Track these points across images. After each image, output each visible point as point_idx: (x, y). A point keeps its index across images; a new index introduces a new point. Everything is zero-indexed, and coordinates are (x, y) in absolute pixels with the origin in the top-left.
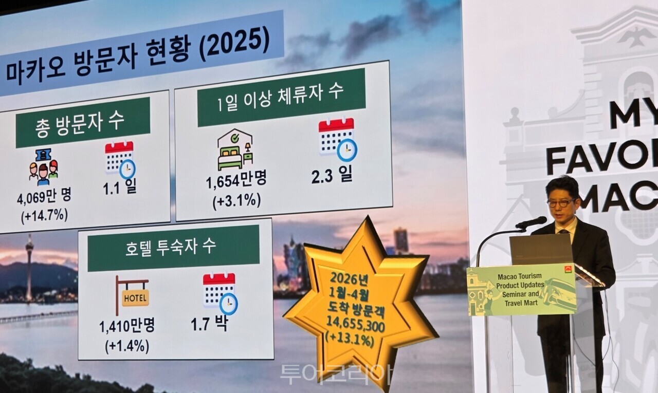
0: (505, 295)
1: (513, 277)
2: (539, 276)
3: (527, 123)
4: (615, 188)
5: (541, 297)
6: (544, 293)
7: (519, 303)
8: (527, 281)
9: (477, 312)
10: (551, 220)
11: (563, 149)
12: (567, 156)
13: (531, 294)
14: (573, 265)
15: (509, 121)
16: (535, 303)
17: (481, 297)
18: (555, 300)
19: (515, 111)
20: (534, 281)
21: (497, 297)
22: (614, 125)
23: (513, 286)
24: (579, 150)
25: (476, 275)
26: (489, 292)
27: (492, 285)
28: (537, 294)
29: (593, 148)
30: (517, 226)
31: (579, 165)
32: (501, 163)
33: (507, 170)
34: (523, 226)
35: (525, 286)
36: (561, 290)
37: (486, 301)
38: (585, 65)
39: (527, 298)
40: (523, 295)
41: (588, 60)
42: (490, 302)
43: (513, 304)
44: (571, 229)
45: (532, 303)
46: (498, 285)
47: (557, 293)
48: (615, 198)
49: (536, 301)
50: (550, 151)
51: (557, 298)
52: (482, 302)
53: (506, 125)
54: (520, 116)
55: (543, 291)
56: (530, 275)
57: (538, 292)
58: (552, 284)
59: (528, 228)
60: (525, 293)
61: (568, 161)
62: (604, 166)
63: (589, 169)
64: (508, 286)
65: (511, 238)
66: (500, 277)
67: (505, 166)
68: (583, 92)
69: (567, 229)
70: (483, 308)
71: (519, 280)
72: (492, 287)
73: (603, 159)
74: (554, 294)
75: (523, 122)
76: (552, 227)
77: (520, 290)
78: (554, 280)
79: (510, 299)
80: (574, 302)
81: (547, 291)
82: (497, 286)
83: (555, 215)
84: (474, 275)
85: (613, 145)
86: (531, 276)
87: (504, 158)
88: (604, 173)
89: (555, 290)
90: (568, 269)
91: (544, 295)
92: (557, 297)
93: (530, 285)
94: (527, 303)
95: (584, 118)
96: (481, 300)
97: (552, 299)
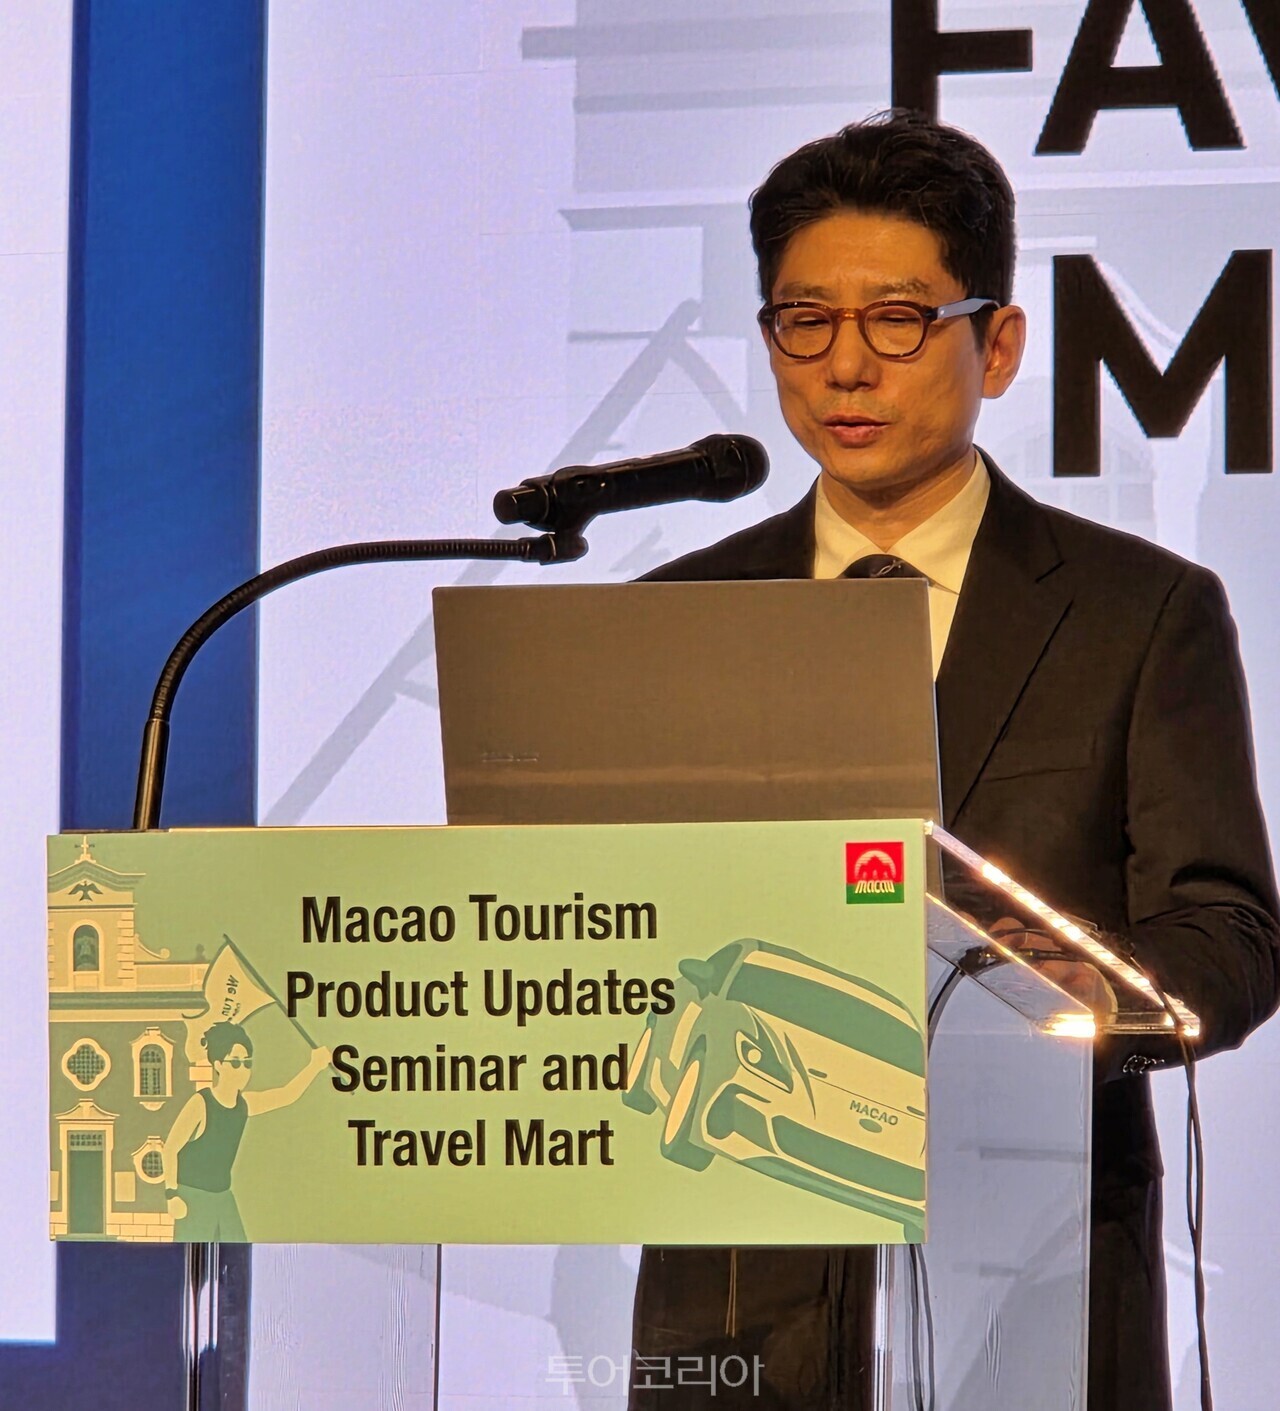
0: (351, 1072)
1: (425, 924)
2: (639, 918)
5: (644, 1103)
7: (461, 1147)
9: (117, 1208)
13: (560, 1073)
14: (913, 831)
16: (594, 1145)
17: (152, 1084)
18: (751, 1124)
21: (288, 1089)
23: (419, 1001)
25: (126, 897)
26: (219, 1041)
27: (244, 981)
28: (610, 1070)
30: (508, 506)
34: (558, 508)
35: (519, 999)
37: (191, 1120)
39: (528, 1101)
40: (501, 1073)
42: (226, 1123)
43: (414, 1148)
45: (569, 1149)
46: (298, 987)
49: (604, 1132)
51: (769, 1113)
52: (162, 1124)
55: (658, 1049)
56: (560, 911)
57: (622, 1059)
60: (515, 1062)
64: (382, 997)
69: (911, 548)
70: (169, 1178)
71: (471, 953)
74: (748, 1079)
77: (479, 1034)
78: (756, 958)
79: (394, 1109)
80: (907, 1145)
82: (293, 995)
84: (108, 896)
86: (569, 919)
89: (763, 1043)
90: (875, 870)
91: (672, 1080)
92: (774, 1102)
93: (562, 996)
94: (525, 1141)
96: (153, 1107)
97: (729, 1115)
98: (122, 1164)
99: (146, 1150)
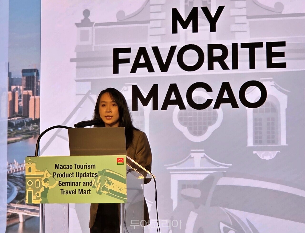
0: (61, 184)
2: (93, 166)
3: (97, 25)
4: (173, 88)
5: (94, 187)
6: (97, 183)
7: (73, 192)
8: (82, 171)
9: (34, 200)
11: (128, 50)
12: (132, 56)
13: (85, 184)
15: (80, 22)
16: (89, 192)
17: (38, 185)
18: (107, 190)
19: (86, 13)
20: (88, 171)
21: (53, 186)
22: (175, 30)
23: (69, 176)
24: (142, 51)
25: (35, 164)
26: (46, 180)
27: (48, 173)
29: (156, 50)
31: (142, 65)
32: (72, 60)
33: (77, 67)
37: (42, 189)
39: (81, 187)
42: (46, 190)
43: (68, 192)
45: (86, 192)
47: (109, 183)
48: (173, 97)
49: (90, 191)
50: (117, 51)
51: (109, 188)
53: (78, 25)
54: (91, 18)
55: (96, 181)
56: (84, 166)
57: (92, 182)
58: (105, 175)
60: (80, 183)
61: (132, 61)
63: (151, 70)
64: (64, 175)
67: (74, 64)
70: (40, 196)
71: (74, 170)
72: (49, 176)
74: (106, 184)
75: (93, 23)
77: (75, 179)
78: (107, 171)
79: (66, 188)
80: (124, 192)
81: (100, 181)
82: (54, 175)
84: (32, 164)
85: (173, 48)
87: (75, 56)
88: (164, 73)
89: (108, 180)
90: (120, 161)
91: (97, 185)
93: (85, 175)
94: (81, 192)
95: (148, 22)
96: (38, 188)
97: (104, 189)
98: (34, 195)
99: (37, 193)
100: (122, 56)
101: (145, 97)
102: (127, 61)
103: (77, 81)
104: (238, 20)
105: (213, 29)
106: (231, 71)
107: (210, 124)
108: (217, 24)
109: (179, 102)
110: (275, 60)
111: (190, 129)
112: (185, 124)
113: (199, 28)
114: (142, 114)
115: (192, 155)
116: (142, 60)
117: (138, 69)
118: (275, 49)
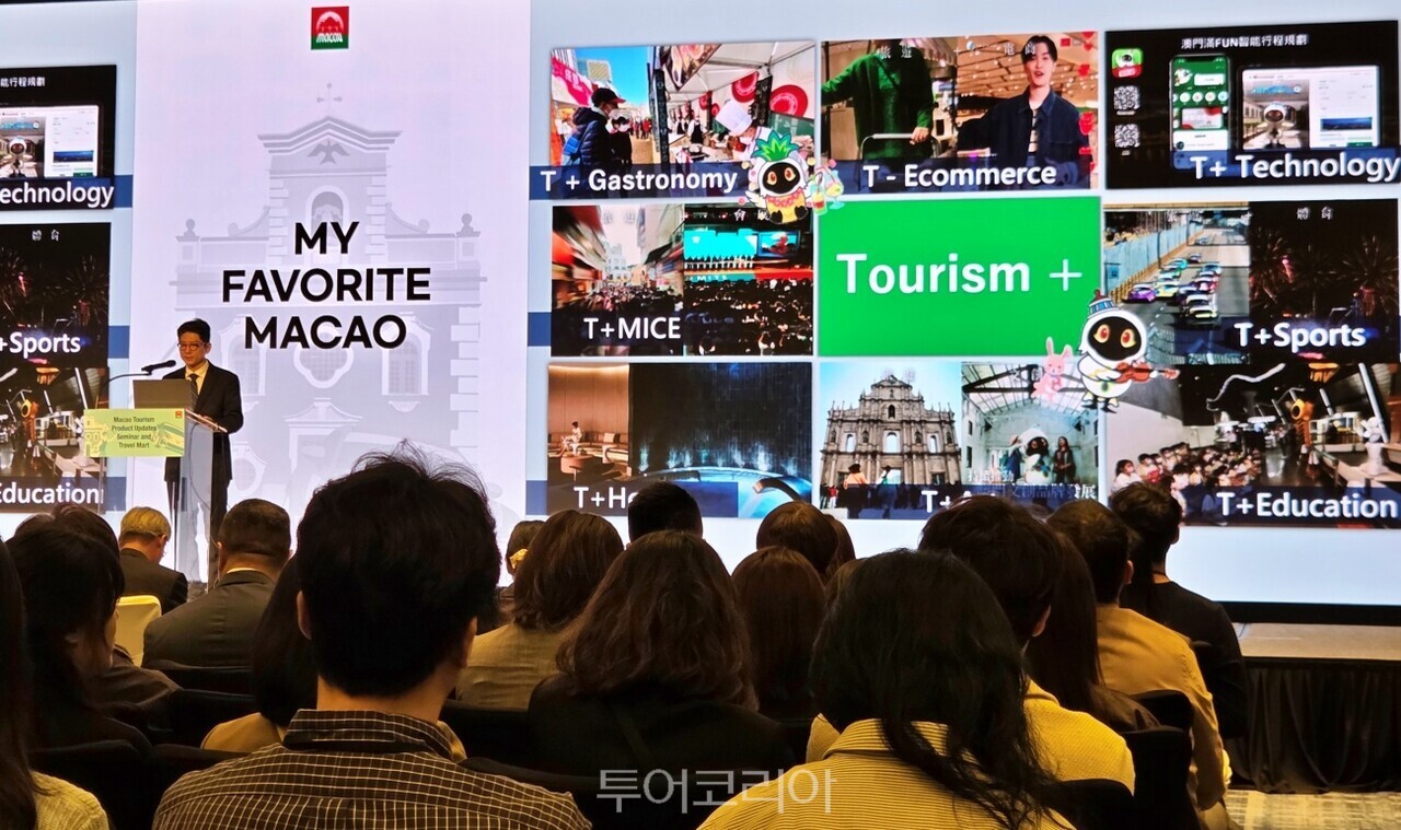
0: (119, 437)
1: (127, 420)
2: (153, 419)
3: (203, 239)
4: (295, 322)
5: (152, 440)
6: (155, 437)
7: (131, 446)
8: (141, 424)
10: (180, 364)
11: (241, 273)
12: (246, 281)
13: (143, 437)
14: (182, 410)
15: (182, 234)
17: (96, 438)
19: (191, 224)
20: (147, 424)
21: (112, 439)
22: (299, 250)
23: (127, 429)
24: (259, 275)
26: (104, 434)
27: (107, 427)
28: (149, 437)
29: (275, 274)
30: (143, 369)
31: (258, 293)
32: (172, 283)
33: (179, 292)
34: (149, 369)
35: (138, 428)
36: (172, 434)
37: (101, 443)
38: (271, 178)
39: (140, 440)
40: (136, 437)
41: (275, 173)
42: (105, 443)
43: (126, 446)
44: (202, 373)
45: (144, 446)
46: (113, 427)
47: (168, 436)
48: (295, 333)
50: (228, 274)
52: (97, 443)
53: (179, 239)
54: (197, 231)
58: (163, 428)
59: (155, 372)
61: (246, 287)
62: (285, 296)
63: (269, 298)
64: (123, 428)
65: (135, 382)
66: (116, 419)
67: (175, 288)
68: (267, 209)
69: (197, 373)
70: (98, 449)
71: (133, 424)
72: (108, 429)
73: (285, 289)
74: (164, 438)
75: (199, 237)
76: (183, 371)
77: (134, 433)
78: (165, 424)
79: (124, 441)
81: (158, 434)
83: (184, 357)
85: (296, 273)
86: (144, 420)
87: (175, 279)
88: (285, 303)
90: (178, 413)
92: (167, 440)
93: (144, 428)
94: (139, 445)
95: (266, 239)
96: (96, 441)
97: (162, 442)
100: (233, 280)
101: (261, 332)
102: (240, 287)
103: (177, 310)
104: (374, 239)
105: (344, 250)
106: (364, 302)
107: (338, 367)
108: (350, 244)
109: (301, 338)
110: (417, 290)
111: (314, 373)
112: (308, 367)
113: (328, 248)
114: (257, 353)
115: (316, 404)
116: (258, 287)
117: (254, 297)
118: (417, 277)
